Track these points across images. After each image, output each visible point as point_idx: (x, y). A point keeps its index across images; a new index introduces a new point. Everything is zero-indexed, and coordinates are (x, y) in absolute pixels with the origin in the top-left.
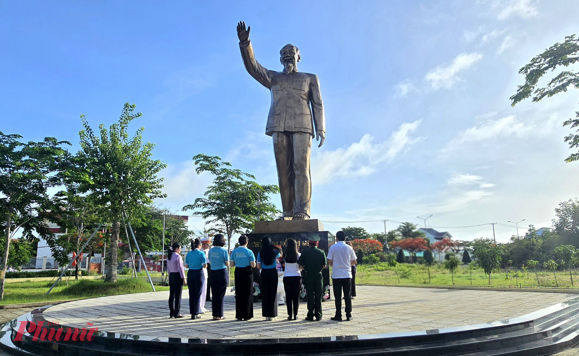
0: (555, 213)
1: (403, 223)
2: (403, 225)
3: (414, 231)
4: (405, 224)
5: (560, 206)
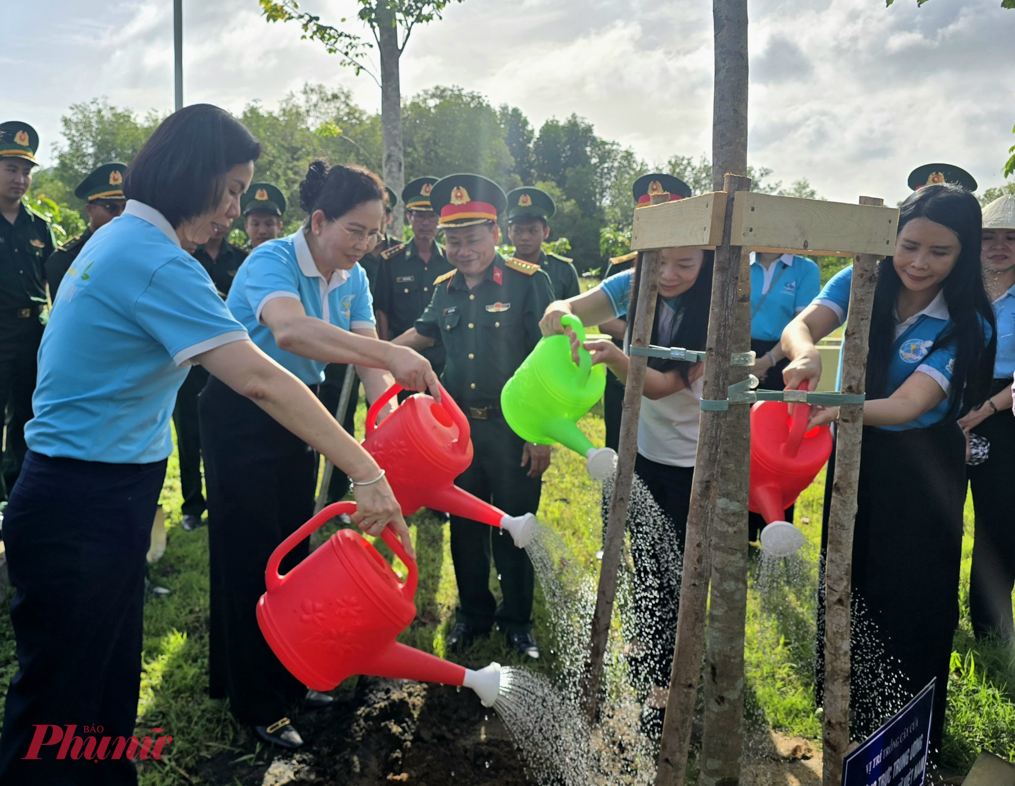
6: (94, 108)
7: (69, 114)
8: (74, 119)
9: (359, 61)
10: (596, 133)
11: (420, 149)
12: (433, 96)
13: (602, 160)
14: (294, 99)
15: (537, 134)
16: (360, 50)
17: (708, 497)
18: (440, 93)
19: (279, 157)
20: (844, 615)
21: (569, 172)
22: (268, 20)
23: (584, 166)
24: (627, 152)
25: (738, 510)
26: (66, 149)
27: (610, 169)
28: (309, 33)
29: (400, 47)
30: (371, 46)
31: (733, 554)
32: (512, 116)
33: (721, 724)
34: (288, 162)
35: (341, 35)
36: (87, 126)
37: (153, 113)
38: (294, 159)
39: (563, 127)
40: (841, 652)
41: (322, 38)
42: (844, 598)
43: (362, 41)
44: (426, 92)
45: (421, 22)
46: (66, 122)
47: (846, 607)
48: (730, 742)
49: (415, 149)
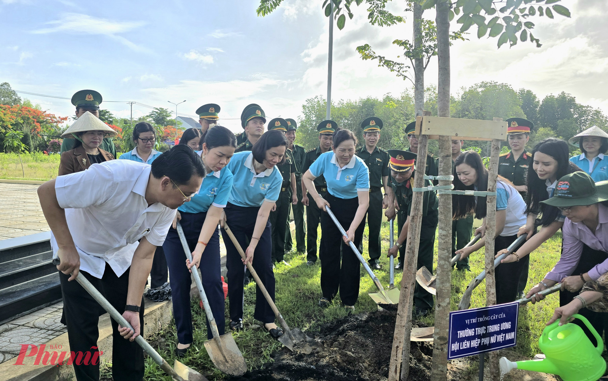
0: (302, 109)
1: (157, 109)
2: (157, 111)
3: (168, 119)
4: (159, 110)
5: (307, 102)
6: (316, 100)
7: (305, 103)
8: (308, 105)
9: (404, 74)
10: (578, 101)
11: (472, 113)
12: (481, 86)
13: (581, 116)
14: (408, 91)
15: (541, 103)
16: (405, 69)
17: (413, 222)
18: (484, 85)
19: (400, 119)
20: (491, 278)
21: (560, 122)
22: (363, 59)
23: (569, 119)
24: (596, 111)
25: (445, 234)
26: (304, 118)
27: (586, 120)
28: (382, 64)
29: (424, 67)
30: (409, 67)
31: (443, 250)
32: (527, 94)
33: (439, 315)
34: (404, 120)
35: (395, 64)
36: (313, 107)
37: (342, 101)
38: (407, 119)
39: (557, 99)
40: (491, 293)
41: (387, 66)
42: (490, 271)
43: (405, 66)
44: (476, 85)
45: (435, 55)
46: (304, 106)
47: (492, 275)
48: (442, 322)
49: (470, 113)
